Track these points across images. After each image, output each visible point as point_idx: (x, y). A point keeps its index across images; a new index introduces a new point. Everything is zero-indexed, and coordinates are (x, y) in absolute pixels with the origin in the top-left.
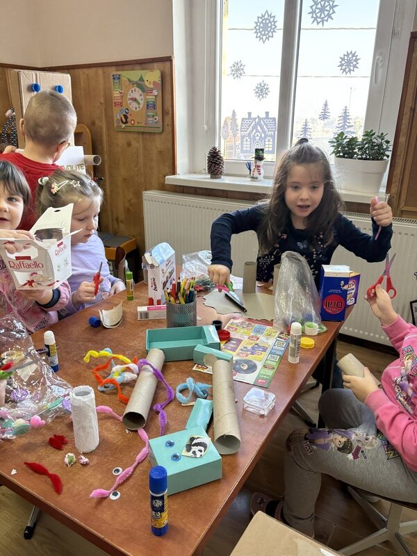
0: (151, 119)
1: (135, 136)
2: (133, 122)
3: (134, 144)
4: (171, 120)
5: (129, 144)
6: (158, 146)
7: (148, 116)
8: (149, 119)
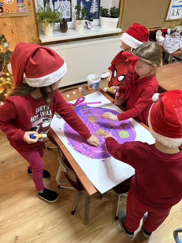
0: (21, 8)
1: (8, 19)
2: (7, 11)
3: (9, 24)
4: (33, 8)
5: (5, 25)
6: (27, 23)
7: (19, 7)
8: (20, 9)
